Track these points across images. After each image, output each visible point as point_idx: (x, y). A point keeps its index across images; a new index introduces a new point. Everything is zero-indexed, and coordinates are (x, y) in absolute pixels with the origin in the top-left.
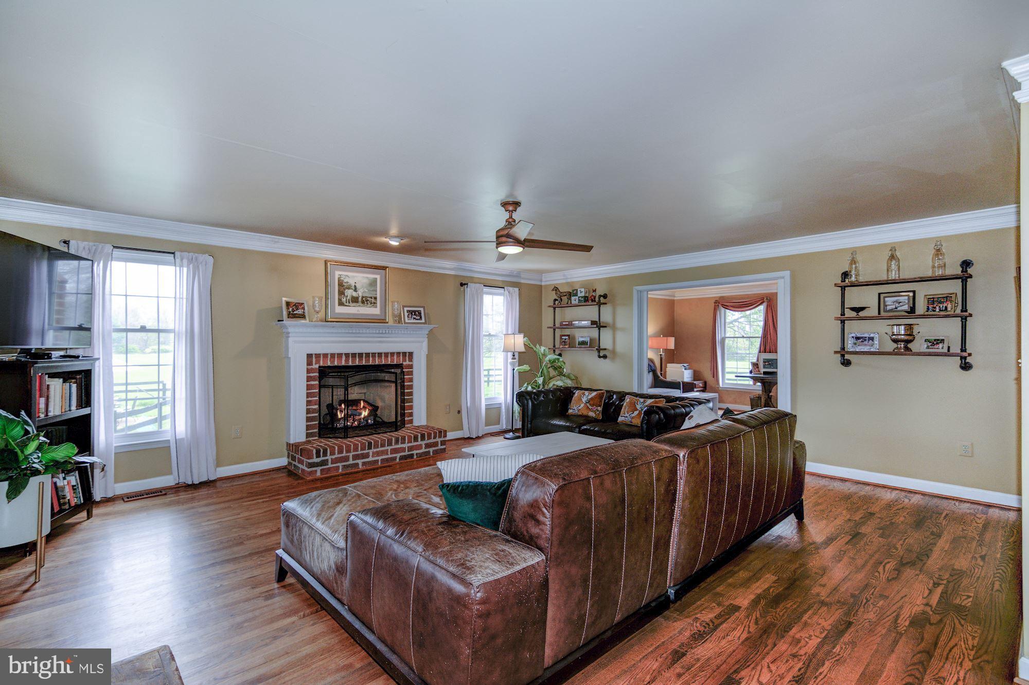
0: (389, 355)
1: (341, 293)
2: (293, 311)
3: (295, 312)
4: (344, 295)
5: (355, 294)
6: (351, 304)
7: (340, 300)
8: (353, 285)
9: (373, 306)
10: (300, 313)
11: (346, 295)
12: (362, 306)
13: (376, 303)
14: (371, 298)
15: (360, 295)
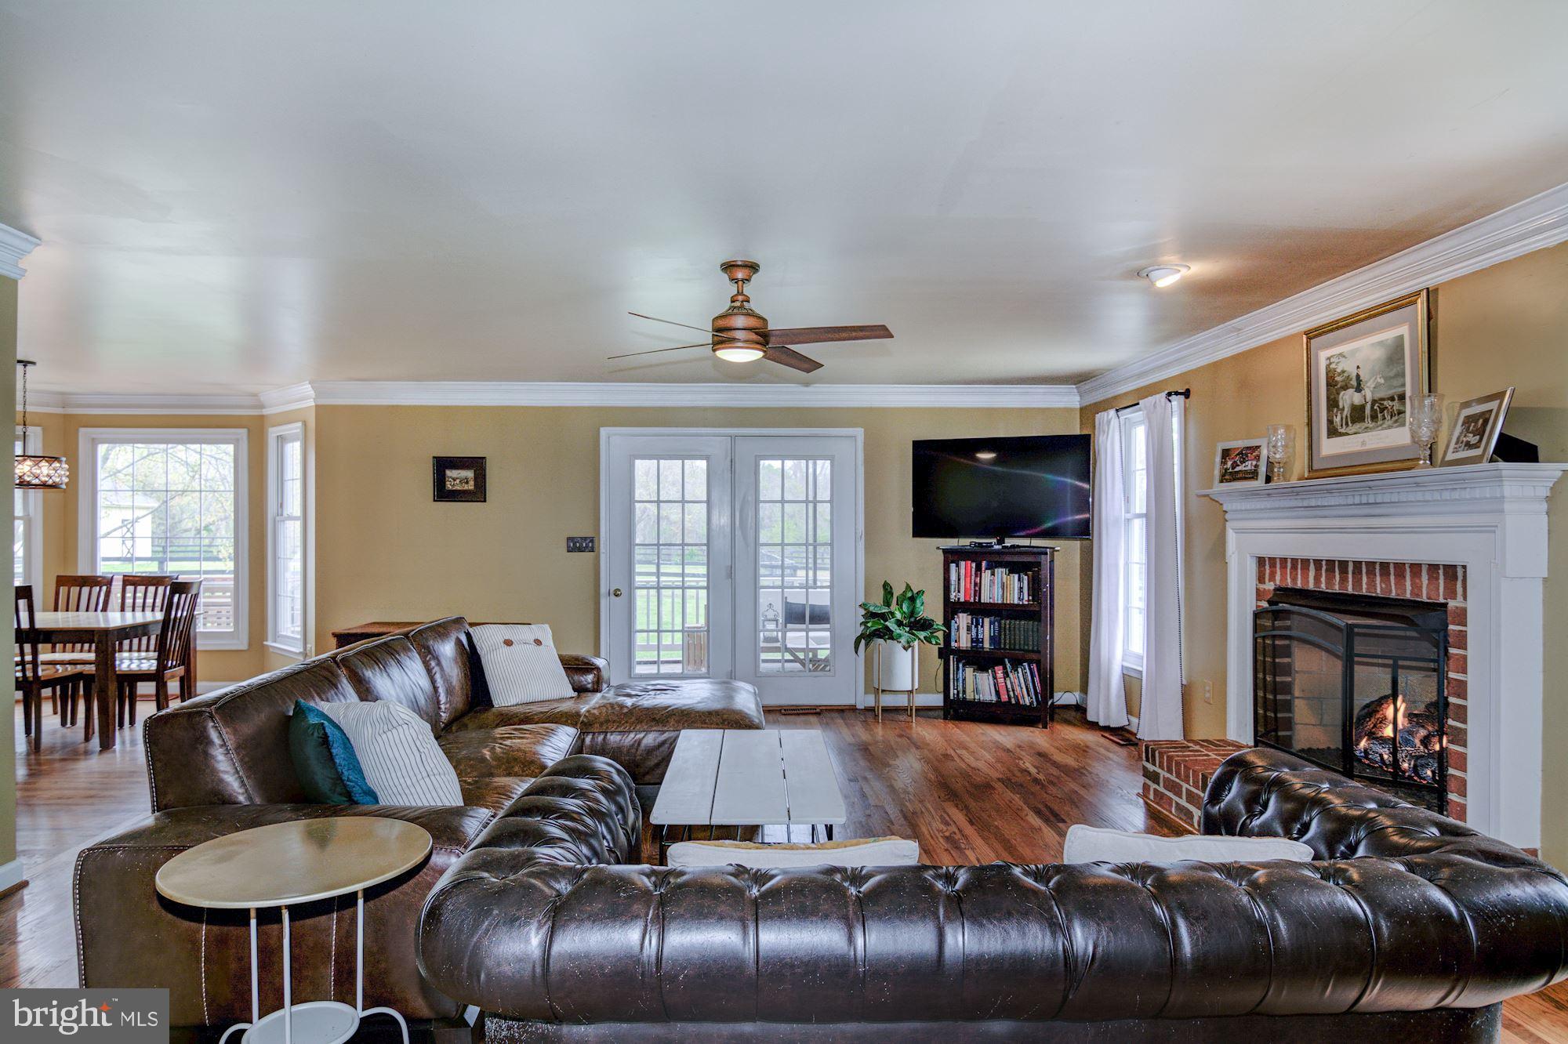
0: (1408, 570)
1: (1333, 404)
2: (1235, 465)
3: (1238, 469)
4: (1337, 406)
5: (1357, 399)
6: (1352, 428)
7: (1330, 422)
8: (1354, 376)
9: (1396, 421)
10: (1249, 468)
11: (1341, 407)
12: (1371, 429)
13: (1404, 412)
14: (1392, 399)
15: (1369, 398)
